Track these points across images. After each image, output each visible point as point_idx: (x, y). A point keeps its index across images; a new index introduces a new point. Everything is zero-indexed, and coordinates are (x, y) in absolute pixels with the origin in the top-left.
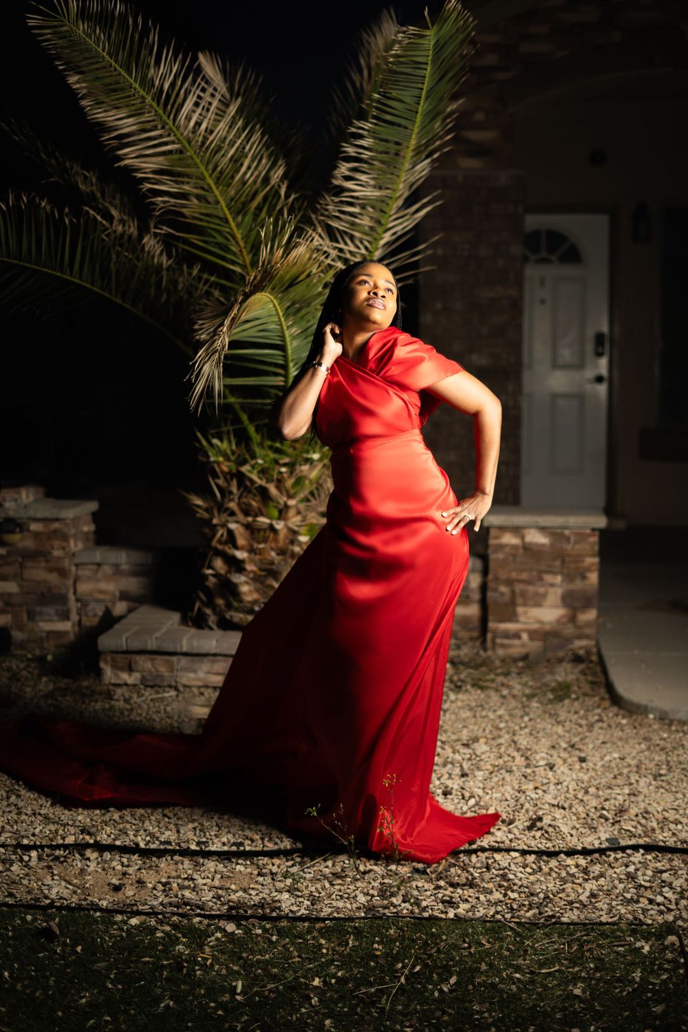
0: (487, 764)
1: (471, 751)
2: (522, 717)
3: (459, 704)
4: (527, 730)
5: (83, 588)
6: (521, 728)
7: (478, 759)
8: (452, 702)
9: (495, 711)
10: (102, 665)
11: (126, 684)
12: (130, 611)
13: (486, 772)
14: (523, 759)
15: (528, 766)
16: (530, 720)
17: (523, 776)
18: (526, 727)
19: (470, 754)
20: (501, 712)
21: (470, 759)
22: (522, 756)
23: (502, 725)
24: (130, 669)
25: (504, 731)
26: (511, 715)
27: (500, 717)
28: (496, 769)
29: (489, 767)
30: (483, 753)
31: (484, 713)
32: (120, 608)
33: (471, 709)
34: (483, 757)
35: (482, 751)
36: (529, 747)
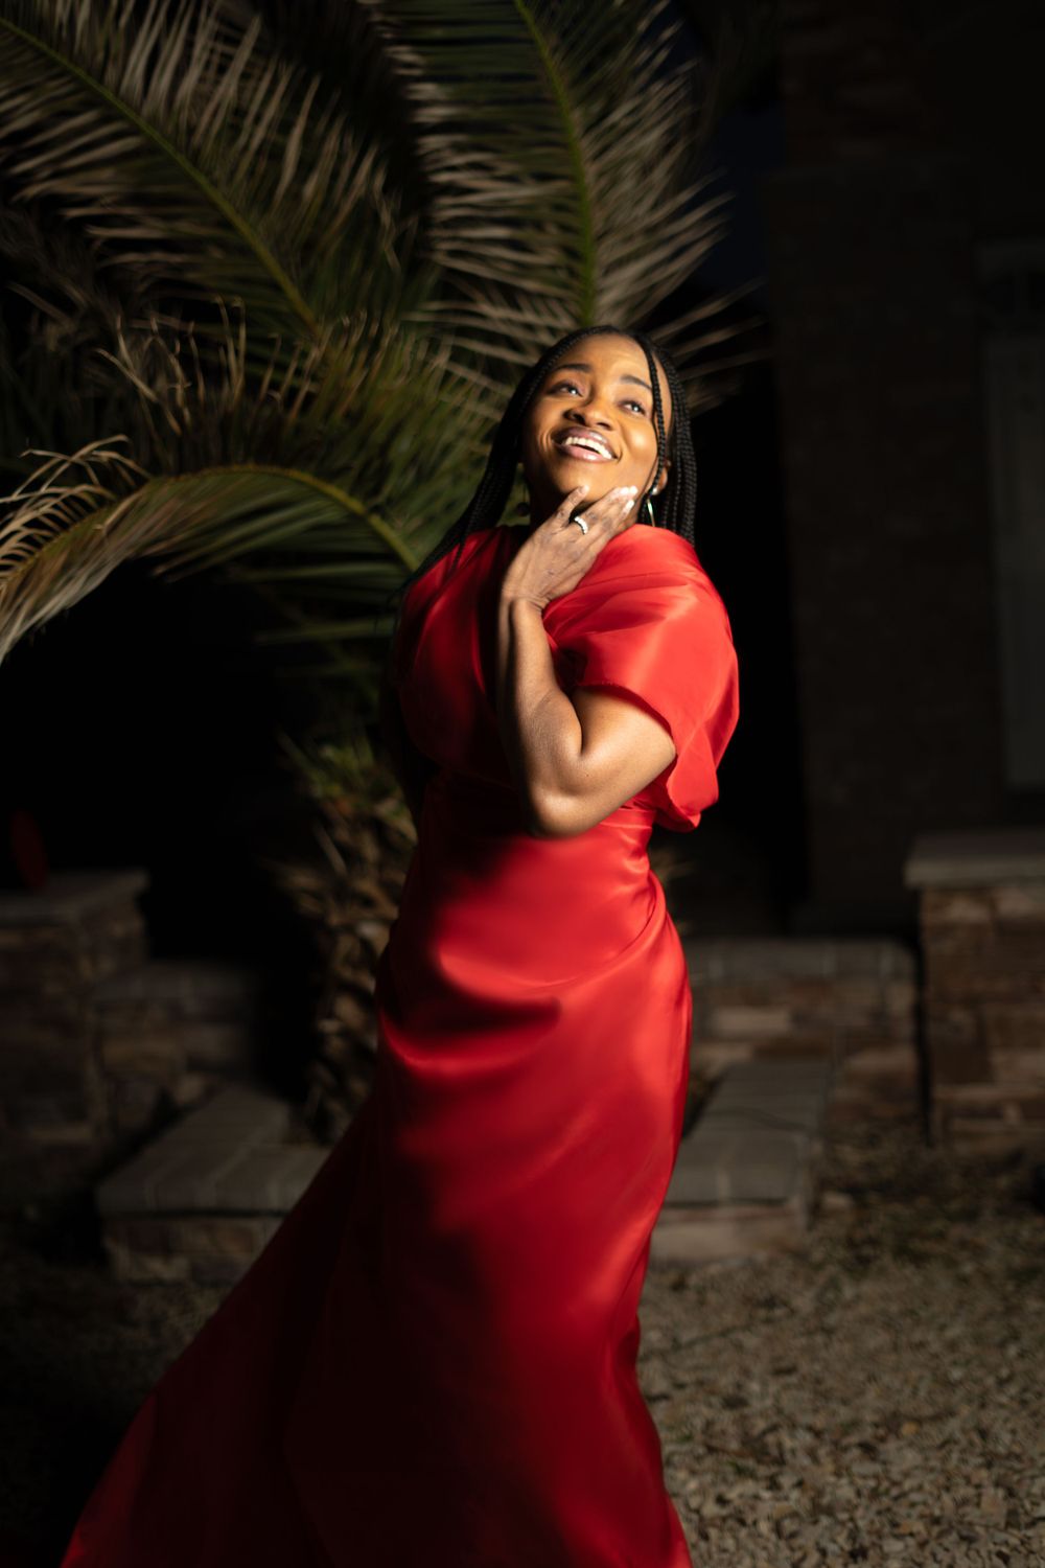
0: (915, 1512)
1: (877, 1468)
2: (1002, 1345)
3: (863, 1309)
4: (1013, 1390)
5: (115, 1051)
6: (1002, 1383)
7: (895, 1492)
8: (848, 1306)
9: (943, 1328)
10: (109, 1244)
11: (160, 1283)
12: (210, 1093)
13: (911, 1541)
14: (1001, 1493)
15: (1012, 1521)
16: (1022, 1355)
17: (1000, 1555)
18: (1009, 1379)
19: (876, 1477)
20: (954, 1331)
21: (875, 1494)
22: (997, 1484)
23: (956, 1374)
24: (166, 1250)
25: (960, 1393)
26: (978, 1339)
27: (952, 1346)
28: (936, 1530)
29: (918, 1527)
30: (906, 1475)
31: (917, 1336)
32: (189, 1088)
33: (889, 1324)
34: (907, 1485)
35: (906, 1466)
36: (1017, 1449)
